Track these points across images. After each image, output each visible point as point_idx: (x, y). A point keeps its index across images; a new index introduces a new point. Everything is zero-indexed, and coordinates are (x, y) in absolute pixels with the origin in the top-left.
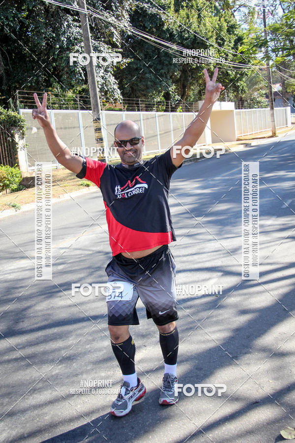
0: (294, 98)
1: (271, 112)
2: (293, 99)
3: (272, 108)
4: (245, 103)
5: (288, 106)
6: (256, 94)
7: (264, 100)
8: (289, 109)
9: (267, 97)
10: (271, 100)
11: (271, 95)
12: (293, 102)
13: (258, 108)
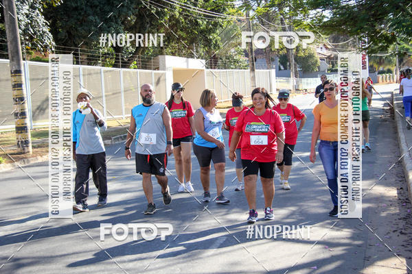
0: (280, 58)
1: (252, 75)
2: (279, 60)
3: (253, 70)
4: (219, 62)
5: (273, 68)
6: (233, 50)
7: (242, 58)
8: (273, 72)
9: (247, 55)
10: (251, 60)
11: (252, 54)
12: (279, 63)
13: (236, 68)
